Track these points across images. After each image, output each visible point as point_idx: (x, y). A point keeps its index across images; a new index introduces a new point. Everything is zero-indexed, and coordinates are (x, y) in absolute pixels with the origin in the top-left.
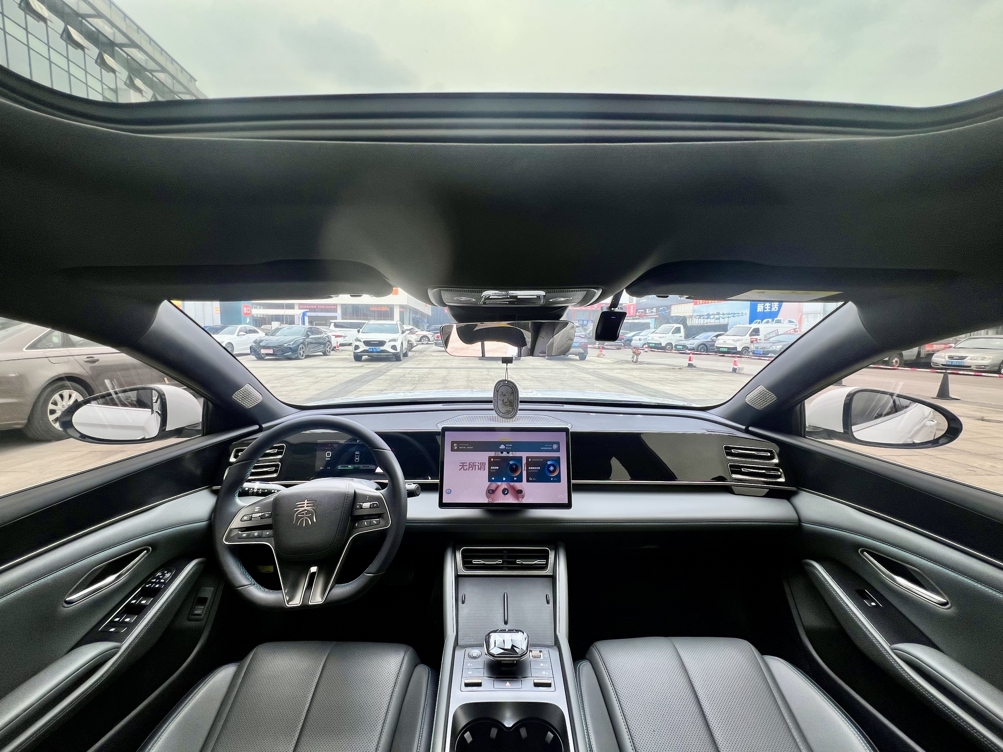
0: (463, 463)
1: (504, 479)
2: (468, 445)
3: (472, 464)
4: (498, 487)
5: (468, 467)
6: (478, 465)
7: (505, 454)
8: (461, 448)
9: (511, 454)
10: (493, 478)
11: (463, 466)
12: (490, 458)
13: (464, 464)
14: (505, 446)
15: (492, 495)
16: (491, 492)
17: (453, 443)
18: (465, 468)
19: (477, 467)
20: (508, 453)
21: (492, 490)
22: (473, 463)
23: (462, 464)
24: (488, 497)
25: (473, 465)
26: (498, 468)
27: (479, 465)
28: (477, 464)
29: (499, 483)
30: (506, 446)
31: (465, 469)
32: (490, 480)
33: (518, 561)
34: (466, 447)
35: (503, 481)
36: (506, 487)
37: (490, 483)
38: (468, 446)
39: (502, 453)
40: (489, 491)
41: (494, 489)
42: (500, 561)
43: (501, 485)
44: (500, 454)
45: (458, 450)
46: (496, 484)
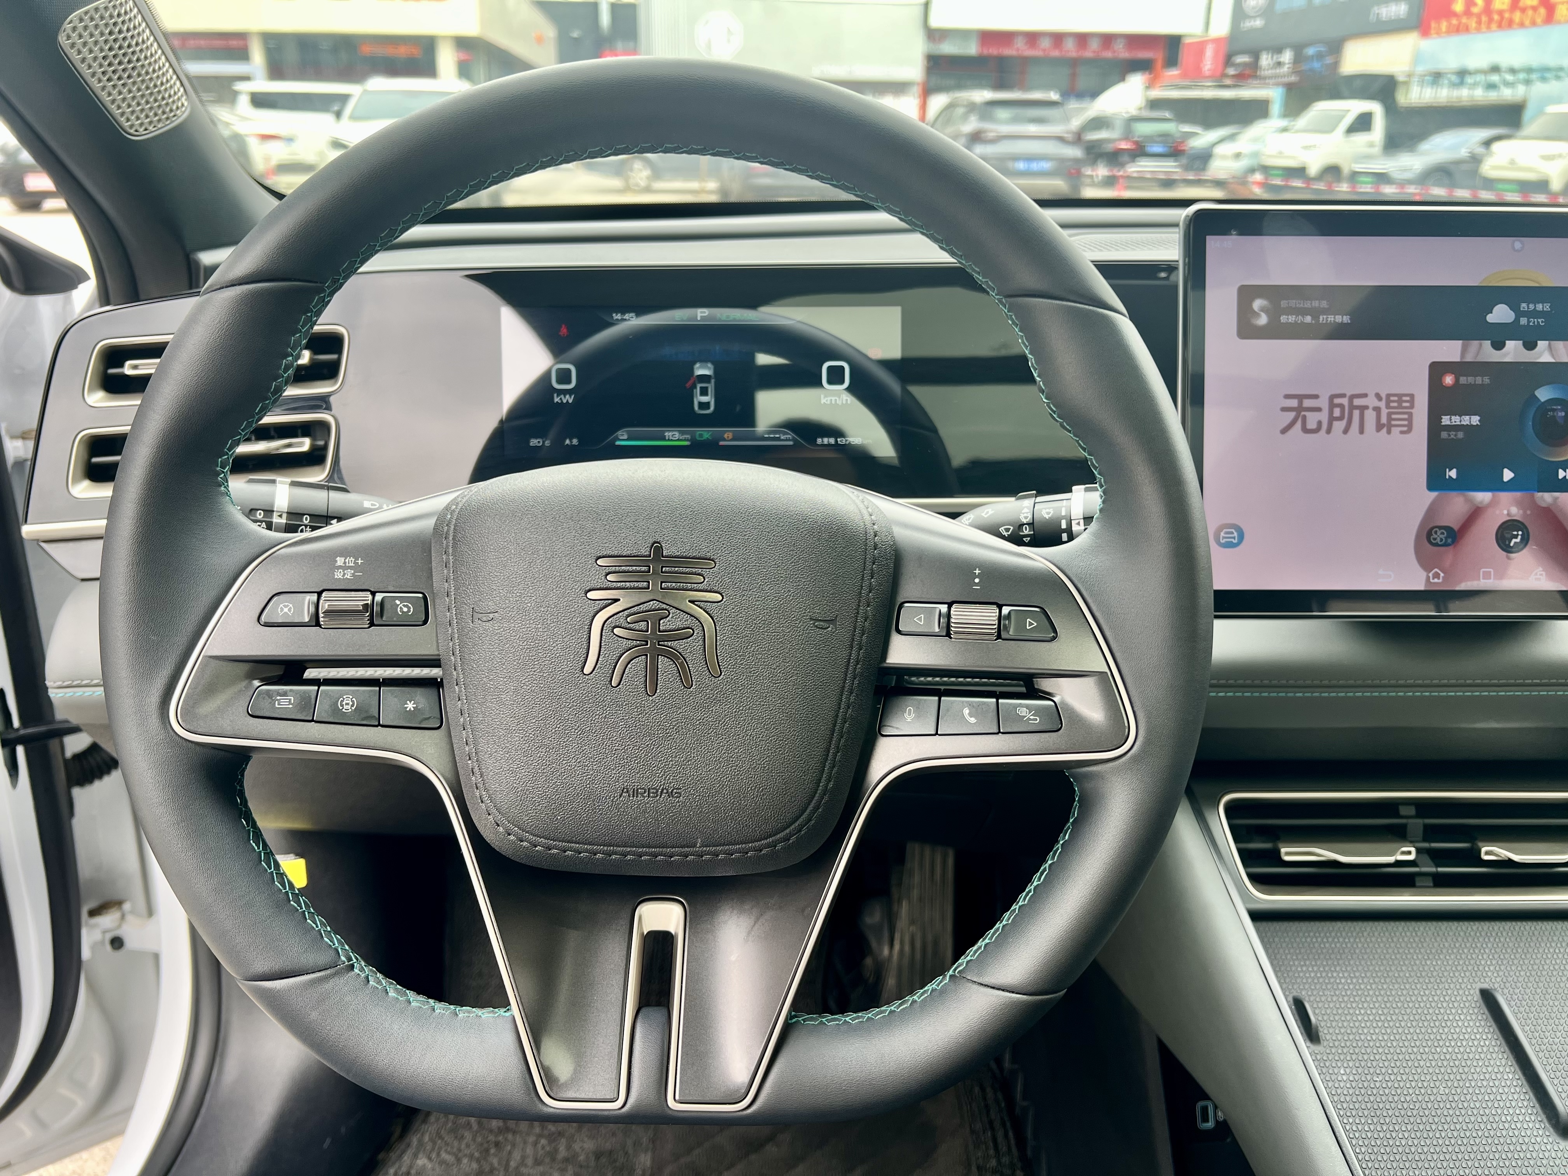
0: (1300, 398)
1: (1508, 475)
2: (1324, 304)
3: (1345, 401)
4: (1475, 513)
5: (1324, 416)
6: (1377, 410)
7: (1513, 351)
8: (1292, 319)
9: (1543, 353)
10: (1453, 474)
11: (1299, 409)
12: (1437, 369)
13: (1307, 403)
14: (1514, 308)
15: (1448, 555)
16: (1439, 536)
17: (1246, 294)
18: (1312, 420)
19: (1370, 415)
20: (1530, 346)
21: (1448, 529)
22: (1353, 397)
23: (1294, 403)
24: (1426, 563)
25: (1352, 408)
26: (1475, 420)
27: (1382, 404)
28: (1371, 401)
29: (1483, 497)
30: (1519, 314)
31: (1311, 424)
32: (1436, 481)
33: (1491, 851)
34: (1315, 317)
35: (1499, 486)
36: (1515, 512)
37: (1434, 494)
38: (1325, 312)
39: (1499, 345)
40: (1429, 534)
41: (1456, 527)
42: (1407, 853)
43: (1493, 503)
44: (1486, 352)
45: (1274, 331)
46: (1468, 500)
